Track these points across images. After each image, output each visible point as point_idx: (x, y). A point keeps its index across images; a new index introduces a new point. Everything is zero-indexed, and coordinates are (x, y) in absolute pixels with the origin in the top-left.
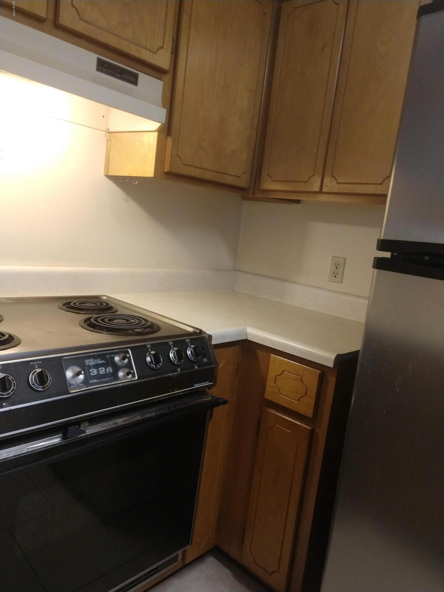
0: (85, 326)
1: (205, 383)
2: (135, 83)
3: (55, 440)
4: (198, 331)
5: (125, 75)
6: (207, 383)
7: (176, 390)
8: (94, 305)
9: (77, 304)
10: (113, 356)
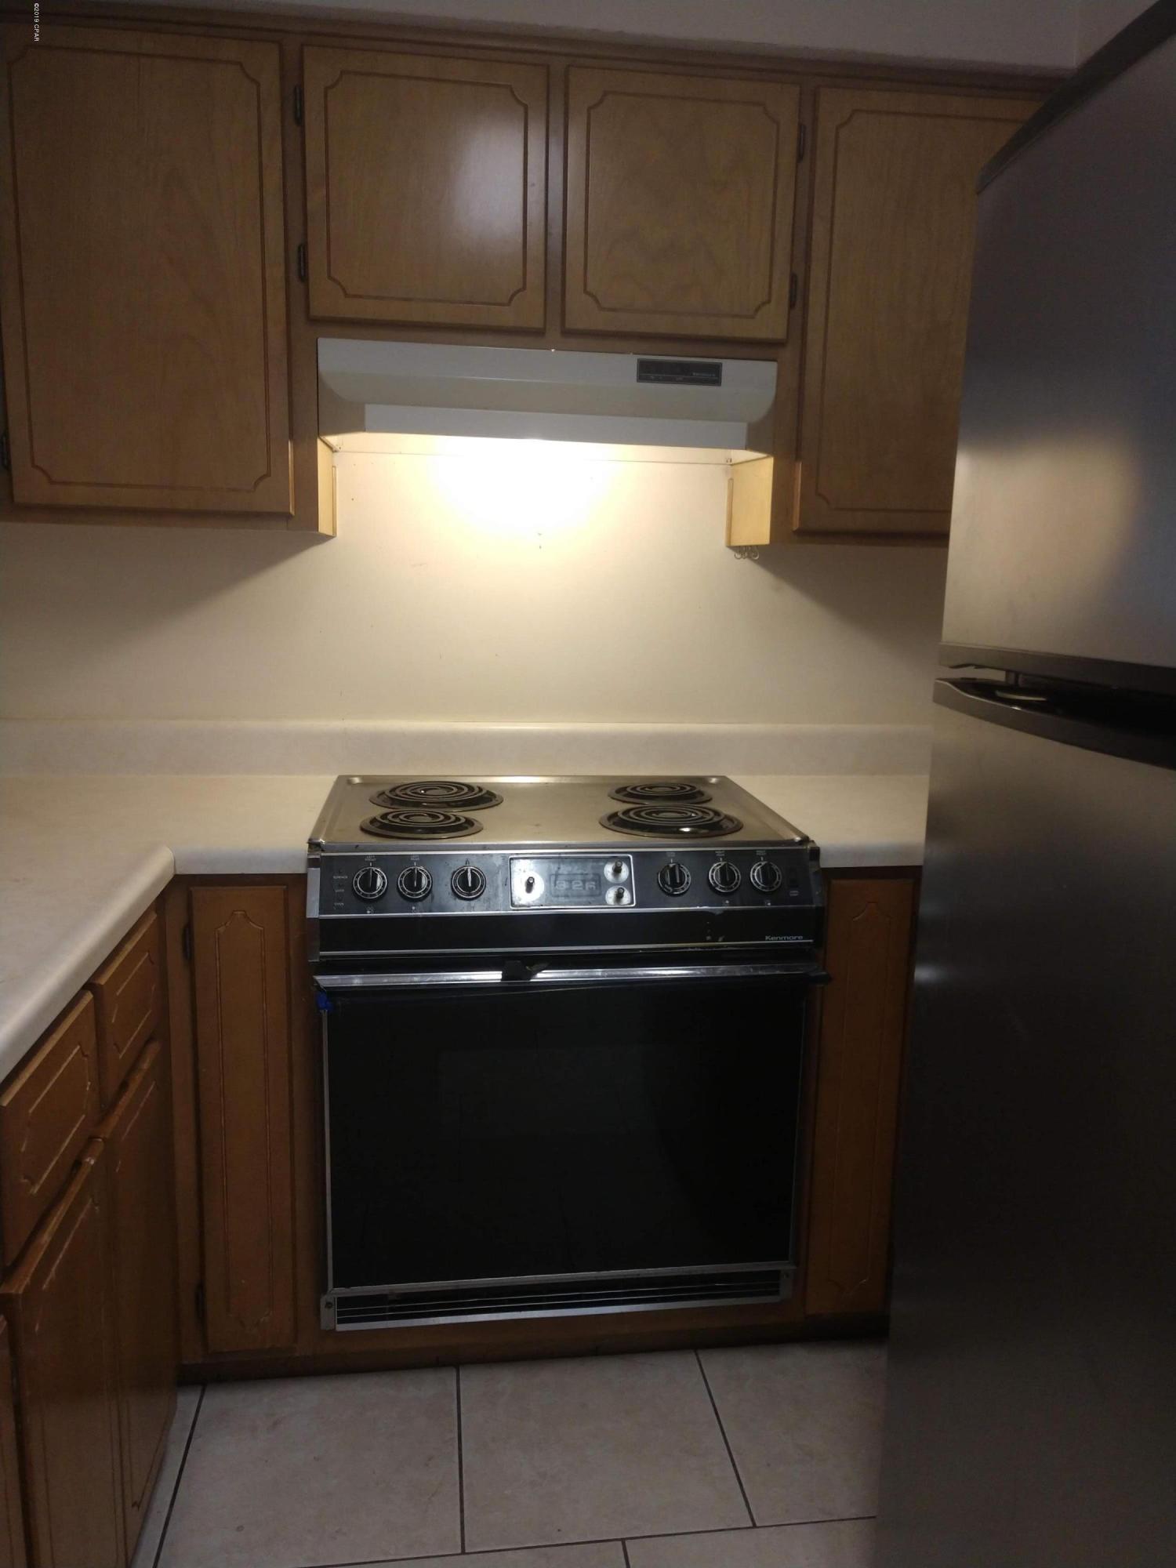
0: (607, 824)
1: (795, 937)
2: (717, 381)
3: (495, 976)
4: (798, 839)
5: (694, 374)
6: (797, 939)
7: (721, 939)
8: (671, 790)
9: (638, 789)
10: (602, 864)
